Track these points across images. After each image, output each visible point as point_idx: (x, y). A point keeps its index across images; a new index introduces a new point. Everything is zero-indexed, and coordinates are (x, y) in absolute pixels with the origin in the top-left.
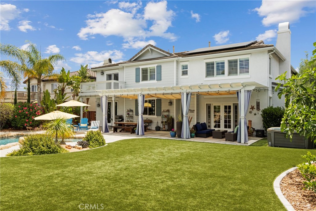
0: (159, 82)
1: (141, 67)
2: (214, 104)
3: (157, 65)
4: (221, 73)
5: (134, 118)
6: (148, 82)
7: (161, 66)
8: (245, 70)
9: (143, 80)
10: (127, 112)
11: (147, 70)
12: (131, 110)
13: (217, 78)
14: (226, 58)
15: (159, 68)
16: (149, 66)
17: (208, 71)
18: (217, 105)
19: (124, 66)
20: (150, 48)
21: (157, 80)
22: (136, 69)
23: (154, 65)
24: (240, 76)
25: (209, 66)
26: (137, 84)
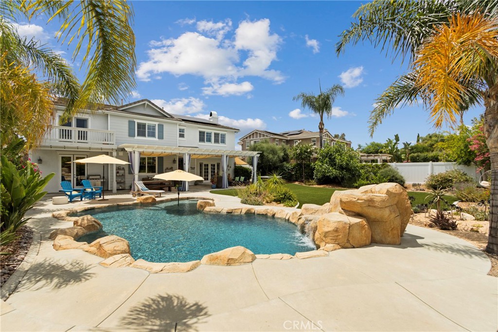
0: (161, 141)
1: (137, 121)
3: (158, 123)
4: (209, 140)
5: (126, 177)
6: (147, 138)
7: (163, 125)
8: (223, 142)
9: (138, 135)
10: (116, 170)
11: (144, 125)
12: (122, 168)
13: (206, 144)
14: (212, 131)
15: (161, 127)
16: (148, 122)
17: (200, 137)
18: (206, 164)
19: (109, 114)
20: (147, 103)
21: (159, 138)
22: (130, 122)
23: (155, 122)
24: (221, 145)
25: (202, 134)
26: (131, 138)
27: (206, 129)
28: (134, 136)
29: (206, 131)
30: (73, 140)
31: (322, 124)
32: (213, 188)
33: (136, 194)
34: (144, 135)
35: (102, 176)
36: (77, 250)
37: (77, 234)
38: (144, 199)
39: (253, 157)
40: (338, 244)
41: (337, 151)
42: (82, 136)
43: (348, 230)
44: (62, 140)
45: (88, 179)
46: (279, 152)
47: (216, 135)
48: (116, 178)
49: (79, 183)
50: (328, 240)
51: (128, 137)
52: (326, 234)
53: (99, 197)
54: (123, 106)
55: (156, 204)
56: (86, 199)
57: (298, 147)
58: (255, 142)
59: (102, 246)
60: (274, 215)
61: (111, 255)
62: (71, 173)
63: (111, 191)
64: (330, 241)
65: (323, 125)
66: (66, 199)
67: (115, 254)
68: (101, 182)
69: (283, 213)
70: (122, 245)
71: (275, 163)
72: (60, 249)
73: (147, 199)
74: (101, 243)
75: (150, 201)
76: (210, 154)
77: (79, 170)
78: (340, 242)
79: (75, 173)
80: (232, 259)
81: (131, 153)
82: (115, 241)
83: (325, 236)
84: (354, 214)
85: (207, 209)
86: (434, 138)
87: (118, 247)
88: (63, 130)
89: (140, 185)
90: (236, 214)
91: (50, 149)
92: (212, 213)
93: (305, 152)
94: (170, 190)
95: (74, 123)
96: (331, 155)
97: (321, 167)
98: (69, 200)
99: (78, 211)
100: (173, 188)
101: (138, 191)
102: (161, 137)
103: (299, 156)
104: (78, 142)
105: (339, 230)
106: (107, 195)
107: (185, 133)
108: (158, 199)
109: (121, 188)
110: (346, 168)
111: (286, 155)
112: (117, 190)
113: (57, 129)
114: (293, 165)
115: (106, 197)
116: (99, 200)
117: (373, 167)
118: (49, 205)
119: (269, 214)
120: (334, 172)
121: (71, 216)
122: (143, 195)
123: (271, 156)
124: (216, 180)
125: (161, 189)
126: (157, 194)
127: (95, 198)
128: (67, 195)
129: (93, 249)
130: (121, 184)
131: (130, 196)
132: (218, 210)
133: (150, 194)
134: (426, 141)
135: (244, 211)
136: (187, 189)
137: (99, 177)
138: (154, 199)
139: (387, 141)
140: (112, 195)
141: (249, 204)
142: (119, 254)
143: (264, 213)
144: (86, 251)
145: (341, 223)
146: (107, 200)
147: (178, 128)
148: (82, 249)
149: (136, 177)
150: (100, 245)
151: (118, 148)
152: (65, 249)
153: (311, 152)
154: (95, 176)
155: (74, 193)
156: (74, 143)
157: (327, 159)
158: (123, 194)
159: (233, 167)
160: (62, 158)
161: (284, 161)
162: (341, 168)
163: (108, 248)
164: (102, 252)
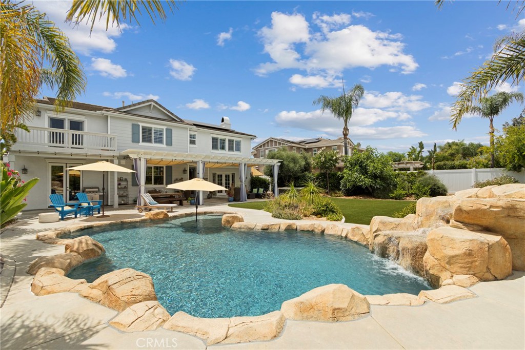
0: (169, 147)
1: (141, 125)
2: (218, 173)
3: (166, 127)
4: (223, 148)
5: (129, 189)
6: (153, 145)
7: (171, 130)
8: (238, 149)
9: (143, 141)
10: (118, 181)
11: (150, 130)
12: (124, 179)
13: (220, 151)
14: (227, 137)
15: (169, 132)
16: (155, 126)
17: (213, 145)
18: (220, 174)
19: (109, 116)
20: (153, 104)
21: (167, 144)
22: (133, 125)
23: (162, 126)
24: (236, 153)
25: (215, 140)
26: (135, 145)
27: (220, 135)
28: (139, 142)
29: (220, 137)
30: (65, 145)
31: (346, 129)
32: (230, 201)
33: (143, 208)
34: (150, 141)
35: (101, 188)
36: (68, 294)
37: (70, 264)
38: (155, 214)
39: (273, 166)
40: (474, 275)
41: (368, 158)
42: (77, 140)
43: (487, 253)
44: (52, 144)
45: (83, 192)
46: (300, 160)
47: (231, 142)
48: (118, 191)
49: (72, 198)
50: (455, 268)
51: (131, 142)
52: (451, 260)
53: (97, 213)
54: (124, 108)
55: (168, 220)
56: (82, 216)
57: (322, 155)
58: (270, 151)
59: (112, 289)
60: (323, 232)
61: (129, 304)
62: (63, 187)
63: (112, 206)
64: (459, 270)
65: (348, 130)
66: (57, 215)
67: (135, 302)
68: (100, 195)
69: (337, 228)
70: (144, 285)
71: (296, 172)
72: (42, 292)
73: (157, 214)
74: (110, 283)
75: (161, 216)
76: (226, 161)
77: (72, 183)
78: (476, 272)
79: (68, 186)
80: (339, 309)
81: (136, 160)
82: (132, 279)
83: (449, 263)
84: (480, 228)
85: (236, 225)
86: (454, 147)
87: (138, 288)
88: (53, 133)
89: (147, 198)
90: (274, 230)
91: (37, 155)
92: (243, 230)
93: (330, 160)
94: (181, 204)
95: (67, 124)
96: (362, 161)
97: (351, 176)
98: (60, 217)
99: (72, 231)
100: (185, 202)
101: (145, 205)
102: (169, 143)
103: (323, 166)
104: (72, 148)
105: (473, 252)
106: (107, 211)
107: (197, 140)
108: (170, 215)
109: (123, 202)
110: (379, 177)
111: (308, 164)
112: (119, 205)
113: (46, 132)
114: (316, 175)
115: (106, 213)
116: (98, 217)
117: (408, 176)
118: (34, 224)
119: (316, 231)
120: (367, 181)
121: (61, 238)
122: (150, 210)
123: (292, 165)
124: (233, 192)
125: (171, 203)
126: (167, 208)
127: (93, 214)
128: (57, 210)
129: (96, 293)
130: (123, 198)
131: (135, 212)
132: (250, 227)
133: (159, 209)
134: (446, 150)
135: (283, 228)
136: (201, 203)
137: (97, 190)
138: (166, 215)
139: (411, 149)
140: (113, 210)
141: (284, 219)
142: (140, 301)
143: (310, 229)
144: (85, 297)
145: (475, 243)
146: (108, 216)
147: (189, 133)
148: (78, 291)
149: (143, 189)
150: (109, 286)
151: (119, 156)
152: (49, 293)
153: (336, 160)
154: (93, 189)
155: (67, 208)
156: (67, 148)
157: (357, 167)
158: (127, 209)
159: (249, 177)
160: (52, 167)
161: (305, 171)
162: (375, 177)
163: (122, 291)
164: (111, 300)
